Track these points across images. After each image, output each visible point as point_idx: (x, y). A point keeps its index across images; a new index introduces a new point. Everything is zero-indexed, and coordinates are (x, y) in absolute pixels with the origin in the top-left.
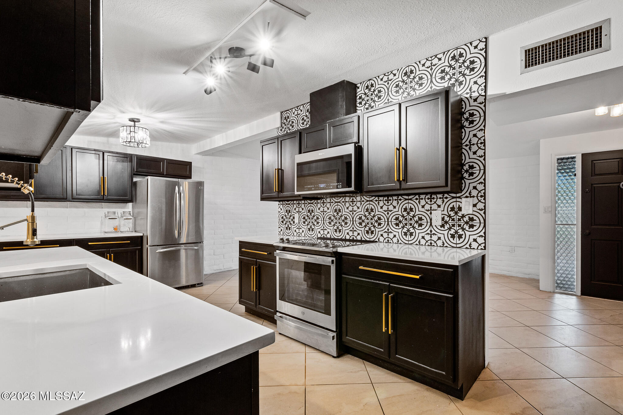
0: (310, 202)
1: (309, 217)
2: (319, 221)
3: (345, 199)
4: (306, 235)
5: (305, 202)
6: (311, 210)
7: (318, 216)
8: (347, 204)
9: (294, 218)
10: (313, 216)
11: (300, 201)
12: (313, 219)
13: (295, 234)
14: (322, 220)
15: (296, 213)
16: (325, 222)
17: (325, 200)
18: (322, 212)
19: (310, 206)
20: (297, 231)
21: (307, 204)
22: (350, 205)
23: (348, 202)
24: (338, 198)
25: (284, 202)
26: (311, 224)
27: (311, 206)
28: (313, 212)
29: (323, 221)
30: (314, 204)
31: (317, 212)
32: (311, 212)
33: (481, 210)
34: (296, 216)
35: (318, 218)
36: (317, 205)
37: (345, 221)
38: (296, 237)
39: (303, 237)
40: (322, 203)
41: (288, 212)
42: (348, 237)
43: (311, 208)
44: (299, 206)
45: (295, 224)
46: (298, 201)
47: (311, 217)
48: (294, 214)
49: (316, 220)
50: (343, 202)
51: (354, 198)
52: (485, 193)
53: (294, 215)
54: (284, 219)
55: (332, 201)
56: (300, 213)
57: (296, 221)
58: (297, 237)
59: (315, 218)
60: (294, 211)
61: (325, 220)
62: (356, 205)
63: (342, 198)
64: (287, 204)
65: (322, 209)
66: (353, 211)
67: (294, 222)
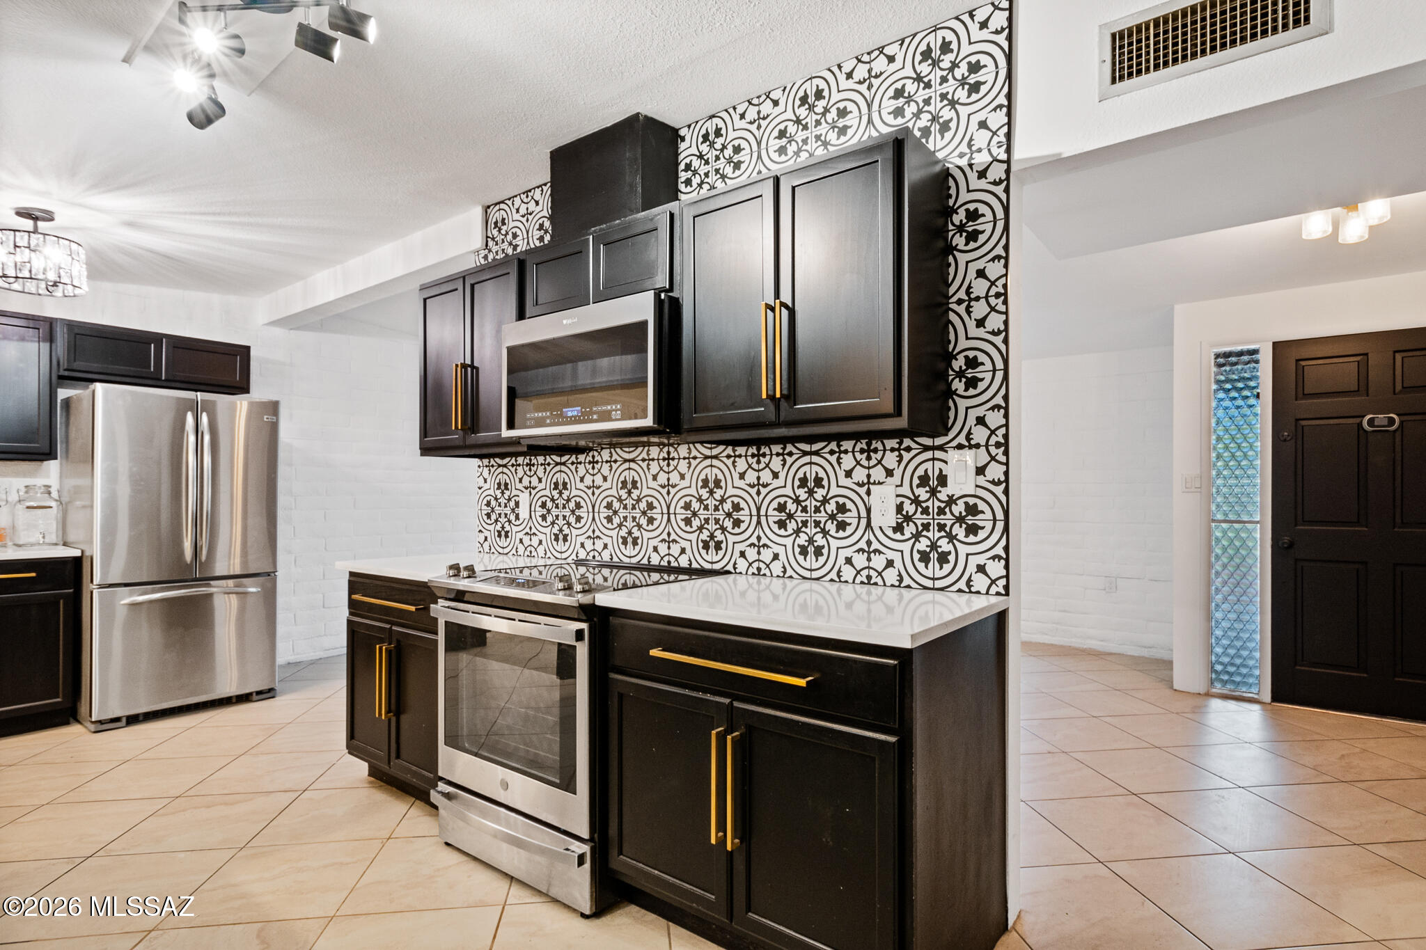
0: (557, 459)
1: (556, 502)
2: (582, 512)
3: (649, 450)
4: (549, 554)
5: (545, 460)
6: (561, 482)
7: (578, 499)
8: (654, 467)
9: (517, 504)
10: (566, 498)
11: (533, 458)
12: (566, 508)
13: (521, 549)
14: (591, 510)
15: (523, 492)
16: (596, 515)
17: (596, 454)
18: (589, 488)
19: (558, 472)
20: (526, 540)
21: (551, 466)
22: (661, 469)
23: (656, 461)
24: (631, 449)
25: (492, 460)
26: (561, 522)
27: (561, 471)
28: (567, 489)
29: (591, 515)
30: (570, 466)
31: (576, 490)
32: (561, 487)
33: (998, 483)
34: (524, 498)
35: (578, 506)
36: (577, 468)
37: (649, 514)
38: (522, 557)
39: (540, 559)
40: (590, 463)
41: (503, 487)
42: (655, 560)
43: (560, 477)
44: (530, 470)
45: (521, 521)
46: (528, 458)
47: (561, 502)
48: (518, 493)
49: (573, 512)
50: (644, 460)
51: (672, 449)
52: (1006, 436)
53: (518, 496)
54: (493, 508)
55: (615, 457)
56: (533, 492)
57: (524, 512)
58: (526, 558)
59: (572, 505)
60: (519, 486)
61: (596, 510)
62: (676, 468)
63: (640, 449)
64: (500, 466)
65: (588, 480)
66: (668, 485)
67: (517, 517)
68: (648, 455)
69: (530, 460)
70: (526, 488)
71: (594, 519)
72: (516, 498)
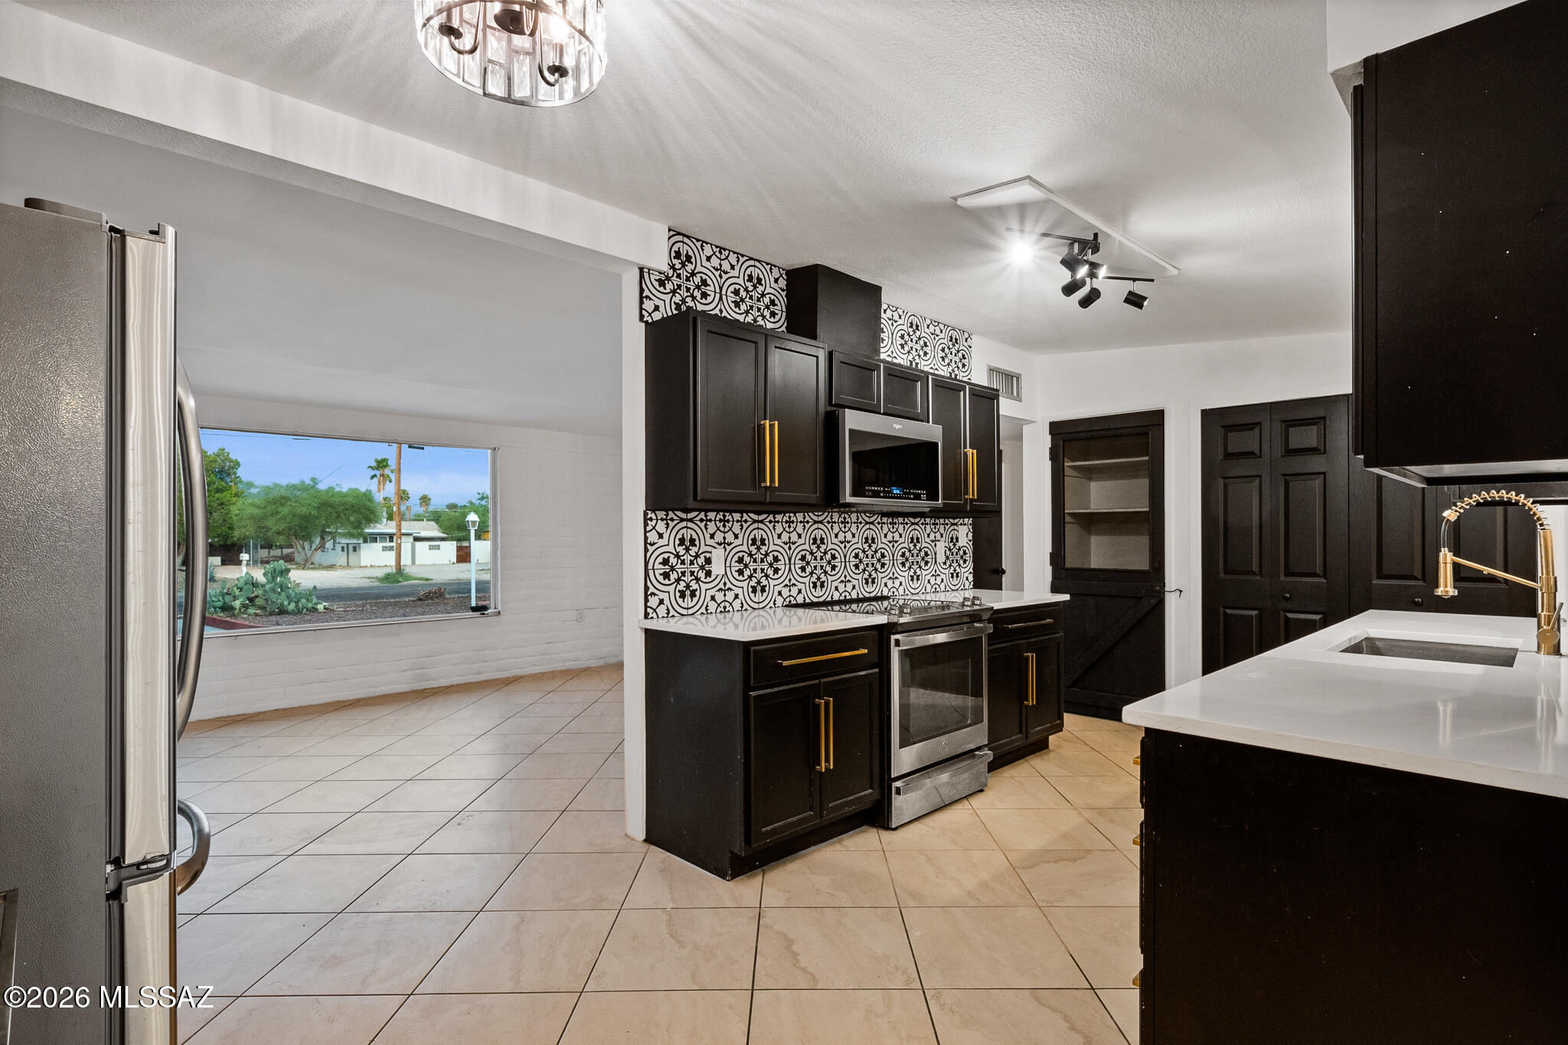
0: (755, 517)
1: (754, 557)
2: (780, 565)
3: (832, 515)
5: (742, 517)
6: (758, 538)
7: (776, 554)
9: (708, 561)
10: (764, 553)
11: (727, 514)
12: (764, 562)
13: (712, 606)
14: (787, 562)
15: (715, 548)
16: (792, 566)
18: (786, 544)
19: (755, 529)
20: (719, 597)
21: (749, 523)
24: (820, 514)
26: (759, 575)
27: (758, 528)
28: (766, 545)
29: (788, 566)
30: (768, 524)
31: (774, 545)
32: (759, 543)
34: (718, 555)
35: (776, 559)
36: (774, 526)
38: (714, 615)
39: (736, 613)
40: (786, 522)
42: (836, 597)
43: (758, 534)
45: (713, 577)
46: (721, 514)
47: (759, 557)
48: (709, 549)
49: (771, 565)
50: (828, 522)
53: (710, 552)
54: (672, 567)
55: (807, 518)
56: (728, 548)
57: (717, 568)
58: (718, 615)
59: (770, 559)
60: (711, 542)
61: (792, 562)
64: (682, 520)
65: (785, 537)
67: (708, 574)
68: (832, 519)
69: (724, 516)
70: (720, 544)
71: (790, 569)
72: (708, 555)
